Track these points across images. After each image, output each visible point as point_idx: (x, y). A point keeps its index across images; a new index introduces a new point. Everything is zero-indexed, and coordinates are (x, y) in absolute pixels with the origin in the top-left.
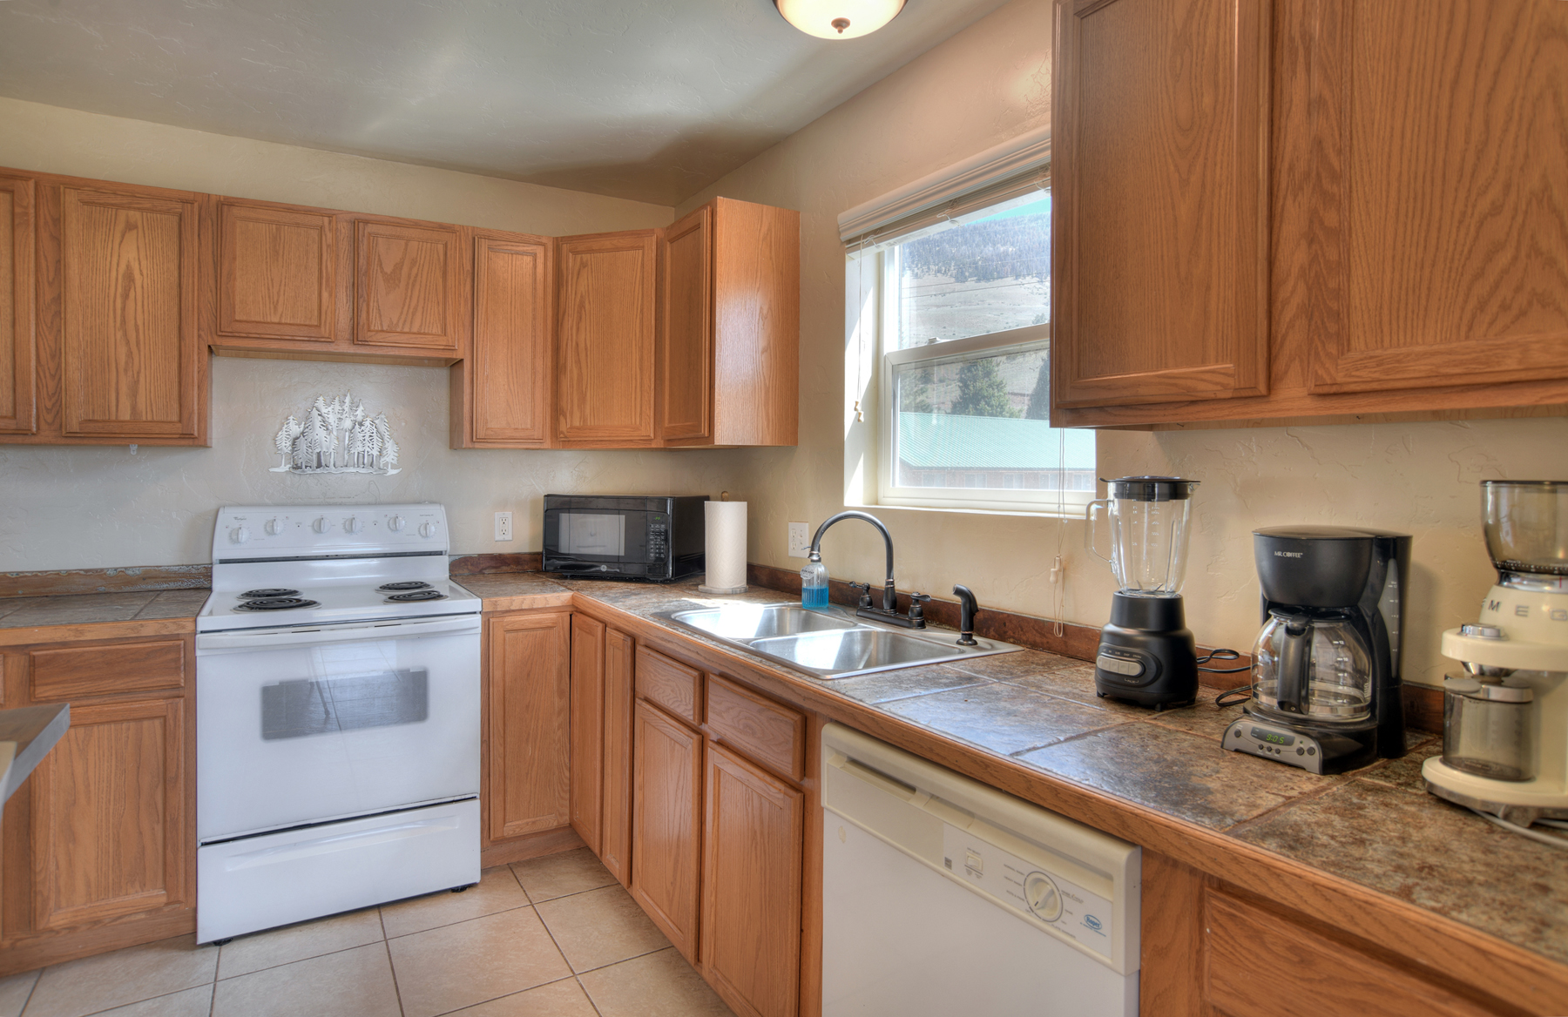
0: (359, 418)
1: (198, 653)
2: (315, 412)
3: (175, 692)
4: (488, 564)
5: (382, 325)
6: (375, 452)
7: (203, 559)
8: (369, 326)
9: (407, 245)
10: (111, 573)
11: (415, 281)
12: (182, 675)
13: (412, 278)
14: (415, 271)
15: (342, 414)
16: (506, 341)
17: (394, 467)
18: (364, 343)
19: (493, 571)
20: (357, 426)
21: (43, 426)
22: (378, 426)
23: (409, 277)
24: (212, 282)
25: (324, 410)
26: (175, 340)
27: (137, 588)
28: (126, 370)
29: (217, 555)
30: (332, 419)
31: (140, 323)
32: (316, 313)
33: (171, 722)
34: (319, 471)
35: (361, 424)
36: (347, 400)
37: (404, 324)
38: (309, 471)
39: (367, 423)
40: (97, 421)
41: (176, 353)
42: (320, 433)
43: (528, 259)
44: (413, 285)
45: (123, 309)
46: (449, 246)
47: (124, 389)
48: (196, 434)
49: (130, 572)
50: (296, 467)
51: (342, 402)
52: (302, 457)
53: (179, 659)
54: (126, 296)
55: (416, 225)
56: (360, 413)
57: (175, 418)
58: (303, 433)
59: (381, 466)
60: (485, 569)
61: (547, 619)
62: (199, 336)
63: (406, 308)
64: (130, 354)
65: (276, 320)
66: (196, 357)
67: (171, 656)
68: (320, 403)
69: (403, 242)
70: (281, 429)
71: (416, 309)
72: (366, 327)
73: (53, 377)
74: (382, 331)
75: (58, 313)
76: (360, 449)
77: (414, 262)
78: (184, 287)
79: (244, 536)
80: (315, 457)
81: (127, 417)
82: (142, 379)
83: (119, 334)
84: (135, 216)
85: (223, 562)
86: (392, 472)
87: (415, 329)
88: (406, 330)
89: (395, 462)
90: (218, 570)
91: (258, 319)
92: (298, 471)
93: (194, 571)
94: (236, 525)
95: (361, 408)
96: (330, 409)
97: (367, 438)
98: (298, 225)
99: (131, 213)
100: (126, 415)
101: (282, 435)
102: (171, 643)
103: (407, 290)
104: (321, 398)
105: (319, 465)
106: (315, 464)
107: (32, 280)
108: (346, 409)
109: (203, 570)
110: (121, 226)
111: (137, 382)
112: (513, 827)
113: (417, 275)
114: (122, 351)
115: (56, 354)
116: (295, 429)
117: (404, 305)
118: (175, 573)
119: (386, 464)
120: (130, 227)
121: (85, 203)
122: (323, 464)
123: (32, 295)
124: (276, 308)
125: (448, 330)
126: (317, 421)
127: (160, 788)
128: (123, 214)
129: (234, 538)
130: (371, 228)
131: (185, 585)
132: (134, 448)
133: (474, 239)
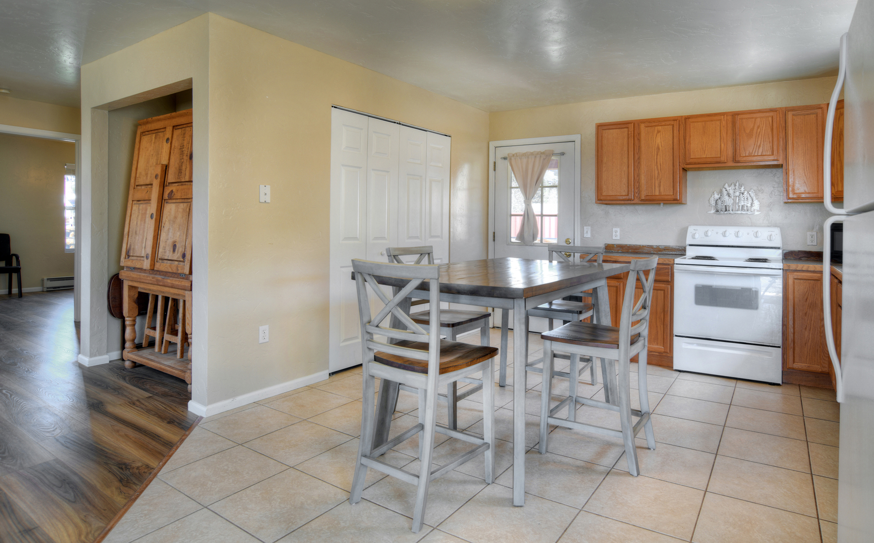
0: (742, 191)
1: (675, 271)
2: (724, 190)
3: (668, 283)
4: (803, 256)
5: (745, 154)
6: (749, 205)
7: (682, 245)
8: (740, 155)
9: (755, 120)
10: (655, 247)
11: (759, 134)
12: (670, 277)
13: (758, 133)
14: (759, 130)
15: (735, 190)
16: (803, 154)
17: (758, 211)
18: (739, 162)
19: (806, 259)
20: (741, 195)
21: (635, 198)
22: (751, 194)
23: (757, 133)
24: (683, 146)
25: (728, 189)
26: (672, 167)
27: (663, 253)
28: (657, 179)
29: (688, 242)
30: (731, 192)
31: (661, 163)
32: (719, 152)
33: (666, 292)
34: (726, 212)
35: (743, 194)
36: (737, 184)
37: (755, 152)
38: (722, 212)
39: (746, 193)
40: (649, 196)
41: (672, 172)
42: (726, 198)
43: (813, 116)
44: (759, 136)
45: (657, 159)
46: (774, 118)
47: (657, 185)
48: (678, 199)
49: (660, 247)
50: (717, 211)
51: (735, 185)
52: (719, 207)
53: (668, 272)
54: (657, 155)
55: (760, 111)
56: (742, 189)
57: (672, 194)
58: (719, 198)
59: (752, 210)
60: (802, 257)
61: (815, 276)
62: (679, 165)
63: (756, 145)
64: (658, 173)
65: (704, 157)
66: (678, 172)
67: (667, 271)
68: (726, 186)
69: (754, 120)
70: (711, 197)
71: (760, 146)
72: (739, 156)
73: (638, 182)
74: (746, 156)
75: (639, 162)
76: (743, 204)
77: (758, 127)
78: (674, 149)
79: (697, 236)
80: (724, 207)
81: (658, 194)
82: (662, 181)
83: (656, 167)
84: (660, 128)
85: (690, 245)
86: (756, 213)
87: (760, 154)
88: (756, 154)
89: (758, 209)
90: (688, 249)
91: (698, 157)
92: (718, 213)
93: (680, 248)
94: (694, 232)
95: (743, 187)
96: (730, 188)
97: (745, 199)
98: (712, 121)
99: (659, 127)
100: (657, 193)
101: (712, 199)
102: (666, 266)
103: (756, 138)
104: (727, 184)
105: (726, 210)
106: (724, 210)
107: (633, 153)
108: (737, 188)
109: (683, 248)
110: (656, 132)
111: (660, 182)
112: (798, 365)
113: (760, 132)
114: (656, 172)
115: (639, 175)
116: (717, 196)
117: (755, 145)
118: (674, 248)
119: (754, 210)
120: (659, 132)
121: (646, 127)
122: (728, 210)
123: (633, 158)
124: (705, 153)
125: (774, 153)
126: (725, 193)
127: (662, 314)
128: (656, 128)
129: (693, 237)
130: (739, 117)
131: (677, 253)
132: (662, 204)
133: (786, 112)
